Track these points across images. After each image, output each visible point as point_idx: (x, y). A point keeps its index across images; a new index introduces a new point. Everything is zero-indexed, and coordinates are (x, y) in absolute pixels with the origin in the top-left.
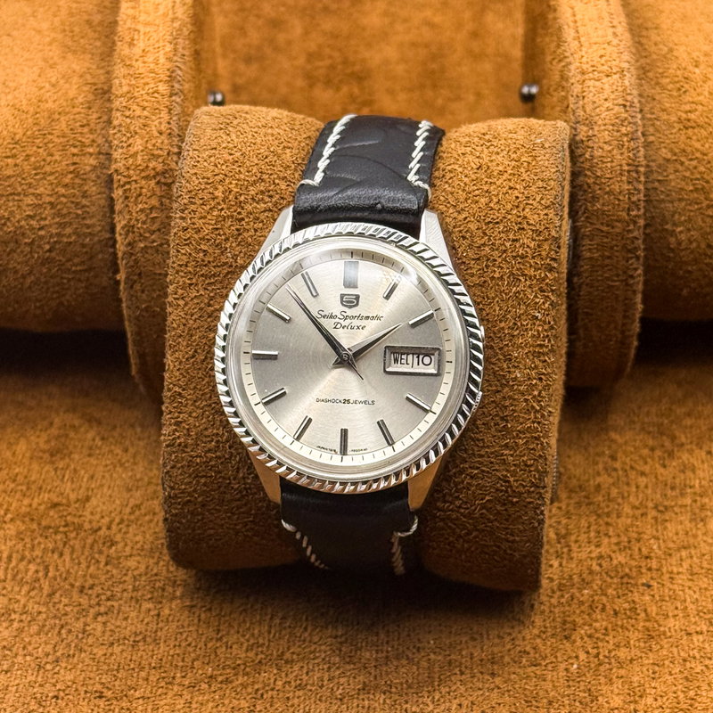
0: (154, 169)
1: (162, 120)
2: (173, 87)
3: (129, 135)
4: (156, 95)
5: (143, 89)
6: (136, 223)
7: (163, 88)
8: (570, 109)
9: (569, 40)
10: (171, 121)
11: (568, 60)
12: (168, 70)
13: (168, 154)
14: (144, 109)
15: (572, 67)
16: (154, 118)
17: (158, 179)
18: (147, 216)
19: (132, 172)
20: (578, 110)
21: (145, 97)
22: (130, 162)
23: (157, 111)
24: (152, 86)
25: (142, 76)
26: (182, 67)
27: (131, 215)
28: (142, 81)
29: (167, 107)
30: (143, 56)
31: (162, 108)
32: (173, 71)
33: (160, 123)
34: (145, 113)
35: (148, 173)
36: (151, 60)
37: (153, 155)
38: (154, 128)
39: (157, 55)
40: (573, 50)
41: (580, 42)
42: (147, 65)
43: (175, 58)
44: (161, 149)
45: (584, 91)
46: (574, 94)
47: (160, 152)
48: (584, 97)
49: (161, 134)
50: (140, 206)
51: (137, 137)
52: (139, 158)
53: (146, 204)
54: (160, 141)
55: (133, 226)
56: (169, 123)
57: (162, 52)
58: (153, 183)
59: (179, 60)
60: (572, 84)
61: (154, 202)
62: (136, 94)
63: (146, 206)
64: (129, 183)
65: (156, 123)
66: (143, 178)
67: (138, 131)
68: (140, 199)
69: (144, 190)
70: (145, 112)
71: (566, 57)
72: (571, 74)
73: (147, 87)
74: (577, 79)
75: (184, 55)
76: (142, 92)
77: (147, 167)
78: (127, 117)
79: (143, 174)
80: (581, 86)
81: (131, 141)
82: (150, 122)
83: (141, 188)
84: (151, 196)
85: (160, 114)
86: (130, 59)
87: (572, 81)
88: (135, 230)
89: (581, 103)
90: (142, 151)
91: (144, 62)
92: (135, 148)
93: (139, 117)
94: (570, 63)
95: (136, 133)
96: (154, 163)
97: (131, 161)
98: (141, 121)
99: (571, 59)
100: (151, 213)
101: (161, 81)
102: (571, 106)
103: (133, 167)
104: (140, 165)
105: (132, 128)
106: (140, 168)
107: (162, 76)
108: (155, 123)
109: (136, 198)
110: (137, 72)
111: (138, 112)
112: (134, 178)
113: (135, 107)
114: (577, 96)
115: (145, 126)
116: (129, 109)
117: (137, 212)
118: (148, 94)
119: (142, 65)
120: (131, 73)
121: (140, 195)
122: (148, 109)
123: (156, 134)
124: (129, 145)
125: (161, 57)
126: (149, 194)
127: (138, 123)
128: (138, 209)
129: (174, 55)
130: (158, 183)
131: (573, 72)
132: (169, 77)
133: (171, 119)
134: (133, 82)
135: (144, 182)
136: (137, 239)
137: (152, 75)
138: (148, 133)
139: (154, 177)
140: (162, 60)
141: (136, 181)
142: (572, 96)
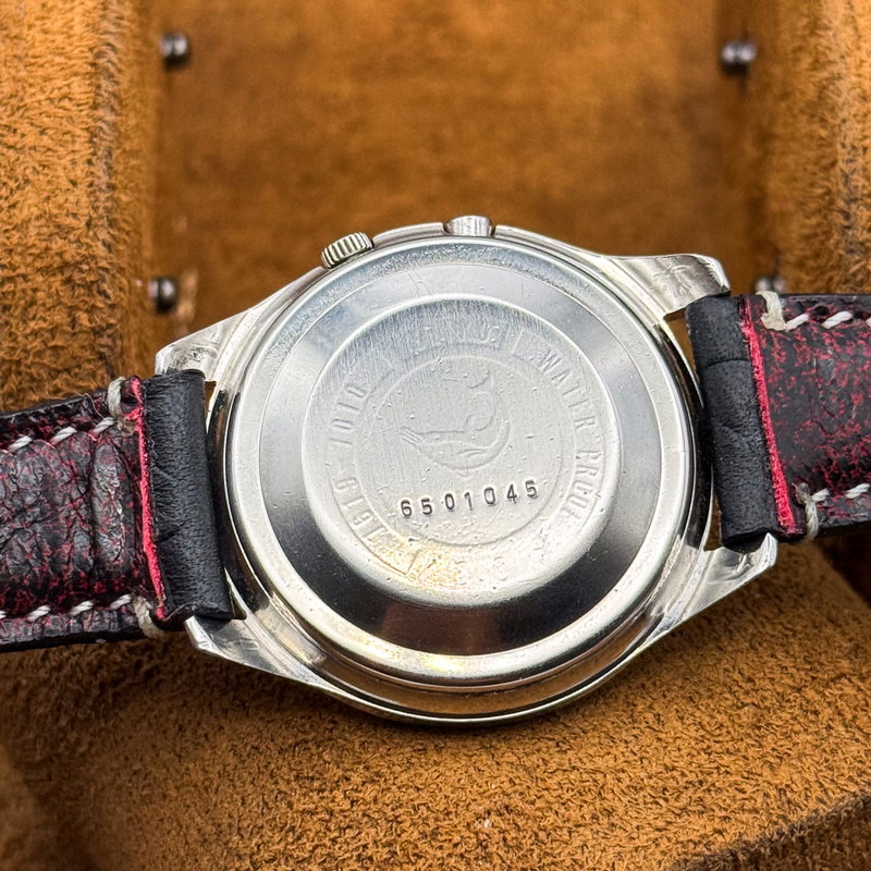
0: (60, 254)
1: (77, 156)
2: (99, 87)
3: (12, 184)
4: (66, 103)
5: (42, 90)
6: (23, 355)
7: (79, 88)
8: (837, 169)
9: (836, 23)
10: (94, 159)
11: (834, 69)
12: (91, 49)
13: (88, 224)
14: (43, 132)
15: (843, 85)
16: (62, 151)
17: (67, 274)
18: (45, 343)
19: (17, 258)
20: (855, 176)
21: (46, 106)
22: (15, 240)
23: (68, 137)
24: (59, 83)
25: (41, 61)
26: (118, 45)
27: (15, 340)
28: (40, 72)
29: (87, 129)
30: (43, 18)
31: (78, 132)
32: (100, 55)
33: (74, 162)
34: (46, 140)
35: (47, 261)
36: (57, 25)
37: (59, 226)
38: (61, 172)
39: (69, 15)
40: (843, 47)
41: (856, 29)
42: (50, 37)
43: (105, 24)
44: (75, 215)
45: (865, 137)
46: (848, 142)
47: (70, 221)
48: (865, 149)
49: (74, 183)
50: (32, 324)
51: (28, 188)
52: (33, 231)
53: (45, 320)
54: (72, 198)
55: (18, 363)
56: (89, 162)
57: (79, 10)
58: (57, 281)
59: (113, 29)
60: (844, 121)
61: (59, 317)
62: (28, 101)
63: (44, 325)
64: (11, 279)
65: (66, 161)
66: (38, 270)
67: (31, 177)
68: (32, 311)
69: (40, 295)
70: (45, 137)
71: (830, 62)
72: (840, 101)
73: (49, 87)
74: (853, 111)
75: (121, 18)
76: (41, 97)
77: (47, 249)
78: (10, 147)
79: (38, 264)
80: (860, 126)
81: (16, 197)
82: (55, 159)
83: (35, 290)
84: (54, 307)
85: (74, 142)
86: (18, 23)
87: (844, 114)
88: (22, 368)
89: (860, 160)
90: (38, 218)
91: (46, 32)
92: (25, 212)
93: (34, 148)
94: (839, 78)
95: (27, 181)
96: (60, 242)
97: (15, 237)
98: (38, 156)
99: (840, 68)
100: (53, 337)
101: (76, 74)
102: (841, 165)
103: (19, 249)
104: (34, 246)
105: (19, 170)
106: (33, 251)
107: (79, 62)
108: (63, 162)
109: (25, 309)
110: (31, 53)
111: (30, 140)
112: (22, 270)
113: (25, 127)
114: (854, 147)
115: (44, 166)
116: (15, 131)
117: (26, 337)
118: (50, 100)
119: (40, 37)
120: (19, 53)
121: (33, 303)
122: (50, 132)
123: (65, 184)
124: (13, 206)
125: (78, 19)
126: (49, 302)
127: (30, 161)
128: (28, 331)
129: (103, 17)
130: (68, 281)
131: (845, 94)
132: (93, 65)
133: (94, 154)
134: (23, 74)
135: (40, 279)
136: (25, 385)
137: (58, 59)
138: (49, 182)
139: (61, 269)
140: (78, 29)
141: (24, 277)
142: (843, 146)
